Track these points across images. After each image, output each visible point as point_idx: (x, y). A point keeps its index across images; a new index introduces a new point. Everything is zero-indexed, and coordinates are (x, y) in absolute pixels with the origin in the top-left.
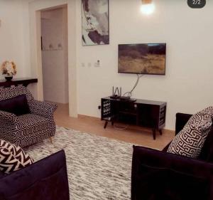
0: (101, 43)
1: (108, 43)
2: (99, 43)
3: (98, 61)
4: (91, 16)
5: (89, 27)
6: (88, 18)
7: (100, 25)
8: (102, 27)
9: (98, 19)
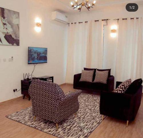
0: (15, 44)
1: (19, 45)
2: (13, 45)
3: (12, 57)
4: (6, 23)
5: (5, 31)
6: (4, 24)
7: (13, 31)
8: (15, 33)
9: (12, 27)
